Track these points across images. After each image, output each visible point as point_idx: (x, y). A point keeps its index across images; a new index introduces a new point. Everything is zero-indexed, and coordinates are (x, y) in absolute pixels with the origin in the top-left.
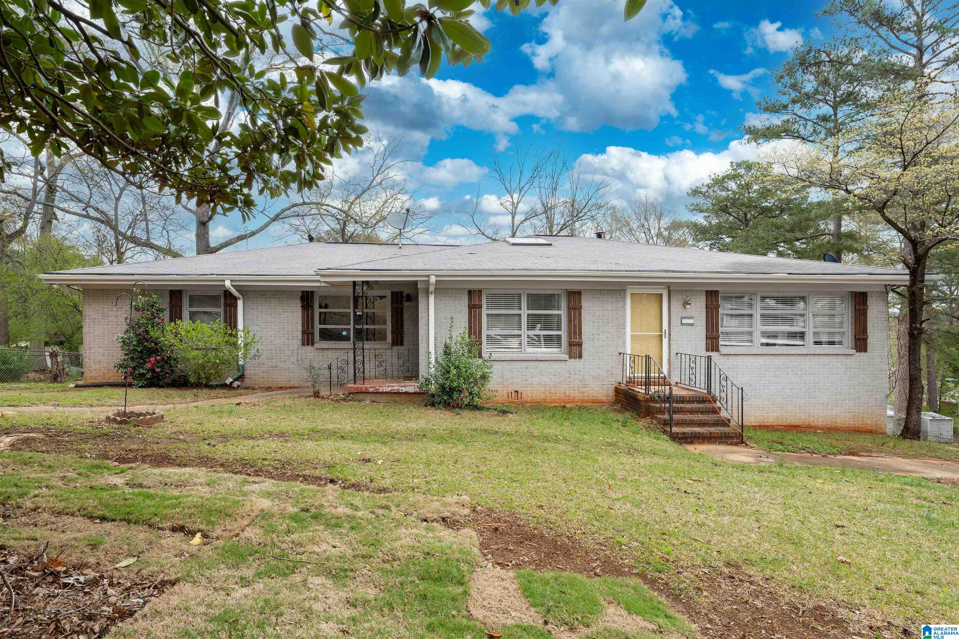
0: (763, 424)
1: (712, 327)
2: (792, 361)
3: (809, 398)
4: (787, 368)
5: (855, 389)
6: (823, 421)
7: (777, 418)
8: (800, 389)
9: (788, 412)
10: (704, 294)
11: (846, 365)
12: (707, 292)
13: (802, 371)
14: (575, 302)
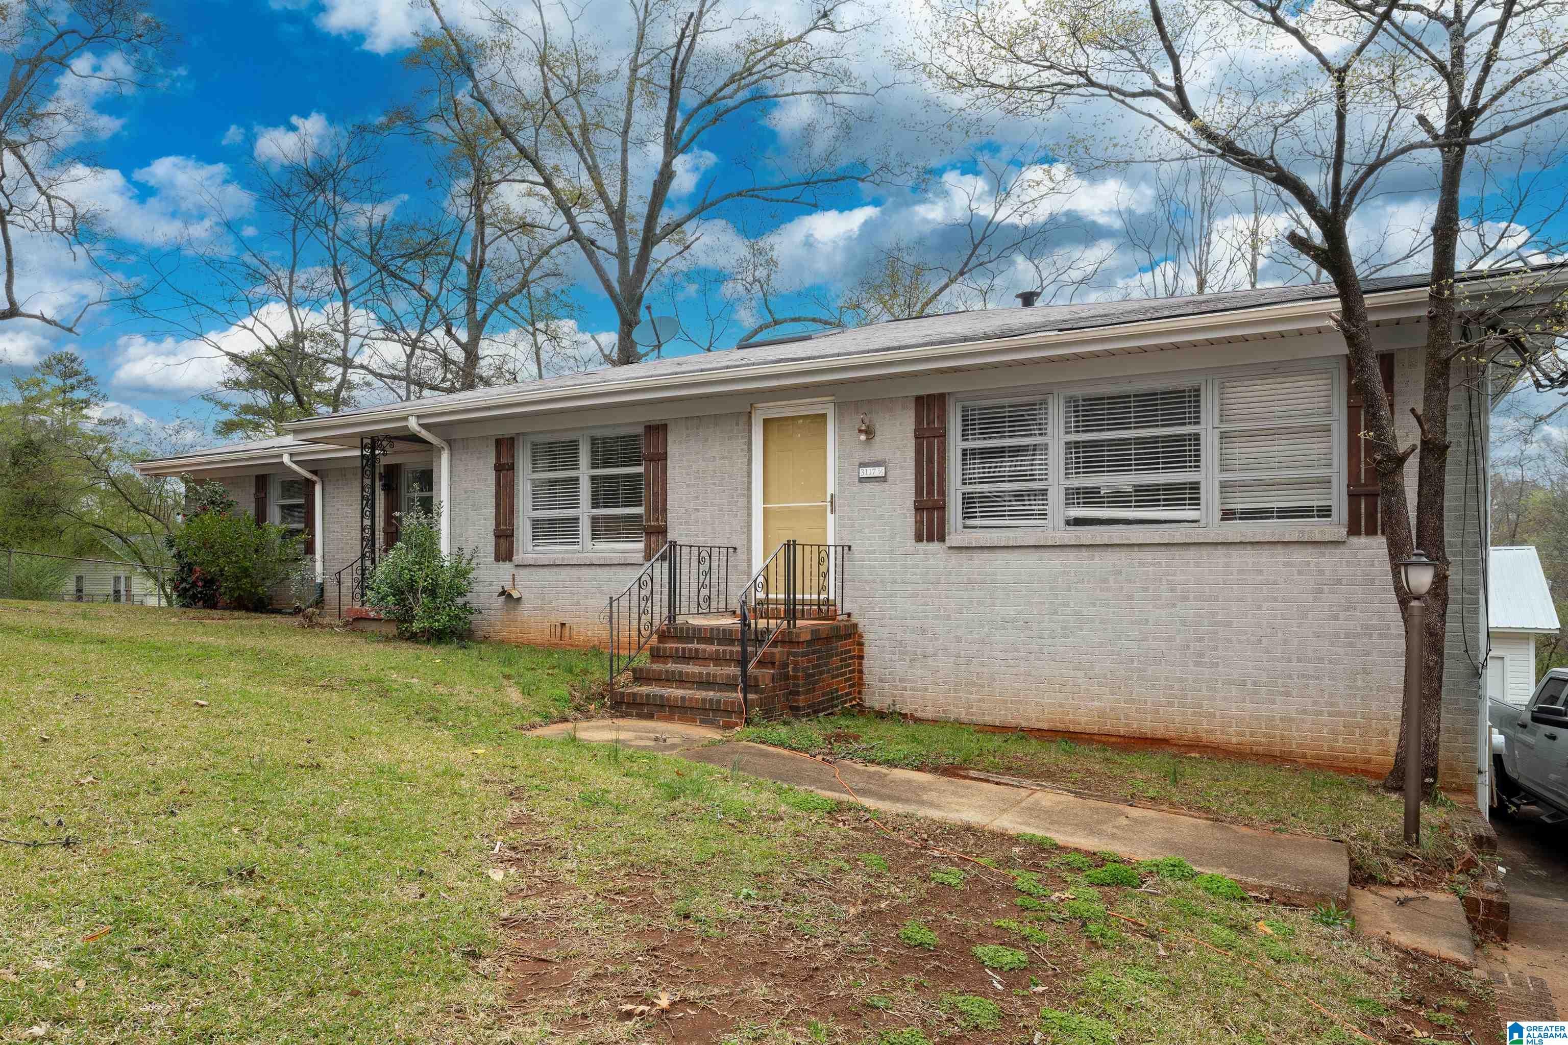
0: (1060, 726)
1: (931, 483)
2: (1142, 564)
3: (1197, 664)
4: (1130, 581)
5: (1351, 645)
6: (1239, 734)
7: (1102, 714)
8: (1170, 640)
9: (1134, 702)
10: (913, 405)
11: (1321, 572)
12: (919, 400)
13: (1173, 589)
14: (656, 447)
